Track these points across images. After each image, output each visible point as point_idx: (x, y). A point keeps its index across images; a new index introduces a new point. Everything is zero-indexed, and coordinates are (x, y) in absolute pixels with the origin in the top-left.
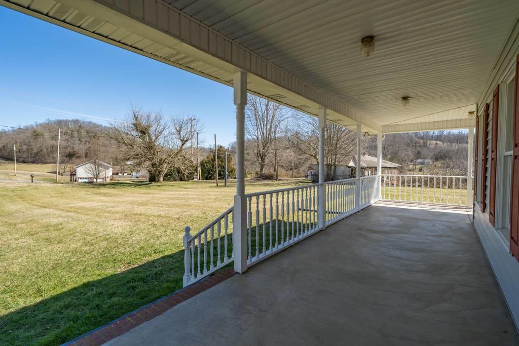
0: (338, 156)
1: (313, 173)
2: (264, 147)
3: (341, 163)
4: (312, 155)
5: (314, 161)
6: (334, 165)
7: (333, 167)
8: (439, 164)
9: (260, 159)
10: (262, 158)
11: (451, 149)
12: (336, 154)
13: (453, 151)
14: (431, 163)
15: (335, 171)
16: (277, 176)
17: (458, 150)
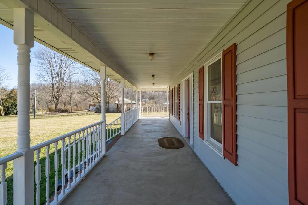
0: (110, 98)
1: (96, 107)
2: (58, 91)
3: (112, 102)
4: (96, 98)
5: (96, 101)
6: (108, 103)
7: (107, 104)
8: (151, 101)
9: (55, 99)
10: (56, 98)
11: (156, 94)
12: (109, 97)
13: (157, 95)
14: (148, 101)
15: (108, 106)
16: (72, 110)
17: (158, 95)
